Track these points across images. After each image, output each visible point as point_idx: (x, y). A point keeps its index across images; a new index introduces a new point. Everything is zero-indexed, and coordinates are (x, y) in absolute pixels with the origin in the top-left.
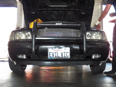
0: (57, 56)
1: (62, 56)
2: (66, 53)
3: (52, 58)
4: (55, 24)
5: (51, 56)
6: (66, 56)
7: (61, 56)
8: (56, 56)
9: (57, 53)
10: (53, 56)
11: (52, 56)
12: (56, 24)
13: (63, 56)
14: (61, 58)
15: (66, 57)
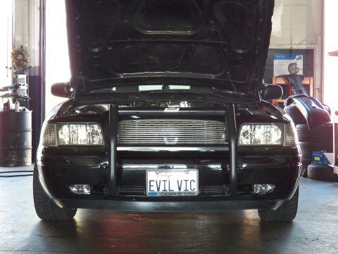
0: (167, 189)
1: (180, 189)
2: (188, 183)
3: (156, 194)
4: (163, 109)
5: (154, 189)
6: (190, 190)
7: (176, 190)
8: (165, 190)
9: (167, 183)
10: (158, 189)
11: (156, 190)
12: (166, 110)
13: (182, 190)
14: (177, 195)
15: (190, 193)
